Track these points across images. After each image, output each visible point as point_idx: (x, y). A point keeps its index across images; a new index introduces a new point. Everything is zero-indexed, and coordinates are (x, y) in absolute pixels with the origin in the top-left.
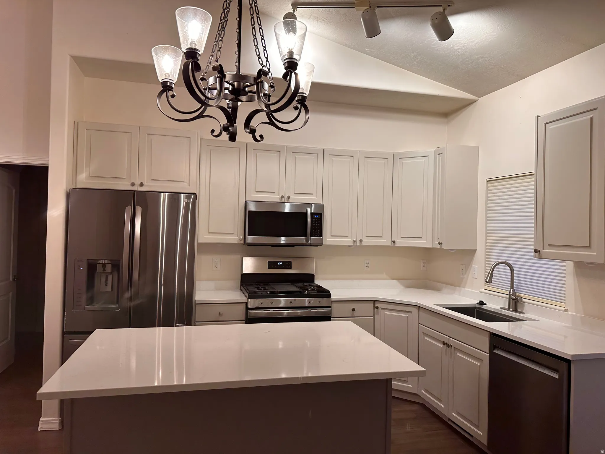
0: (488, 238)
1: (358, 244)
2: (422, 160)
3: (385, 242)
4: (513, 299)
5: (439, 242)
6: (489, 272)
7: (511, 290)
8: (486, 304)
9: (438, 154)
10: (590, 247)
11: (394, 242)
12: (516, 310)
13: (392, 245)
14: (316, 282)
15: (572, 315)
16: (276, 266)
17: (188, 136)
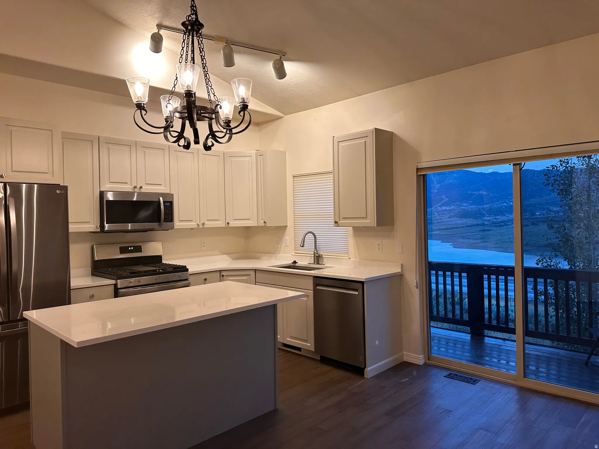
0: (295, 217)
1: (201, 227)
2: (247, 159)
3: (221, 224)
4: (316, 256)
5: (264, 221)
6: (302, 239)
7: (315, 250)
8: (297, 263)
9: (260, 156)
10: (366, 217)
11: (228, 223)
12: (318, 263)
13: (226, 226)
14: (164, 262)
15: (353, 260)
16: (127, 251)
17: (50, 129)
